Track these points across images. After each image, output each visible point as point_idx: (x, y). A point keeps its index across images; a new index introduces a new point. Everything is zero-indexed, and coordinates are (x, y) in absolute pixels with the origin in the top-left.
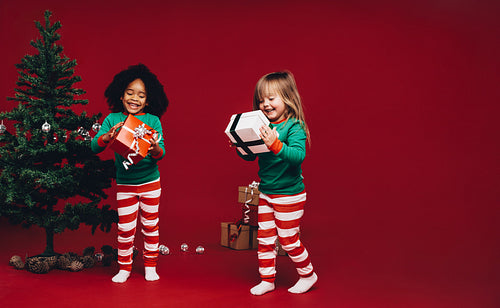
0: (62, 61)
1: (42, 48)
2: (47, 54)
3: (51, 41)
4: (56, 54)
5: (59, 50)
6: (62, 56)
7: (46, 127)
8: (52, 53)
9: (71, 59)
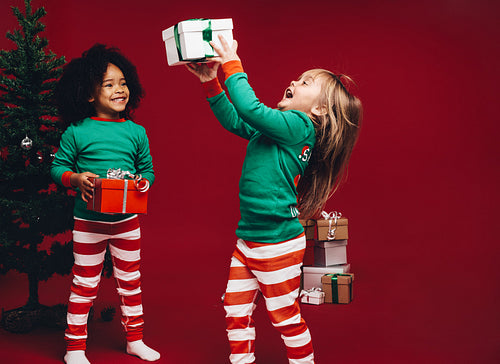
0: (47, 58)
1: (21, 42)
2: (27, 49)
3: (34, 32)
4: (39, 49)
5: (43, 44)
6: (47, 52)
7: (26, 143)
8: (34, 48)
9: (59, 56)
